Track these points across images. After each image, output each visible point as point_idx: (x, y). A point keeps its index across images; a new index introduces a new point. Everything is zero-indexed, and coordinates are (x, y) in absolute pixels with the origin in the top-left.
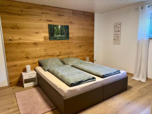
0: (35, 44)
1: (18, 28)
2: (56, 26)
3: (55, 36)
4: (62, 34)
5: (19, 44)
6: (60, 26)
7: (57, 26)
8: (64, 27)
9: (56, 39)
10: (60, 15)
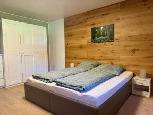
0: (81, 47)
1: (72, 36)
2: (97, 28)
3: (97, 38)
4: (104, 36)
5: (72, 47)
6: (102, 27)
7: (99, 28)
8: (107, 27)
9: (97, 42)
10: (103, 15)
